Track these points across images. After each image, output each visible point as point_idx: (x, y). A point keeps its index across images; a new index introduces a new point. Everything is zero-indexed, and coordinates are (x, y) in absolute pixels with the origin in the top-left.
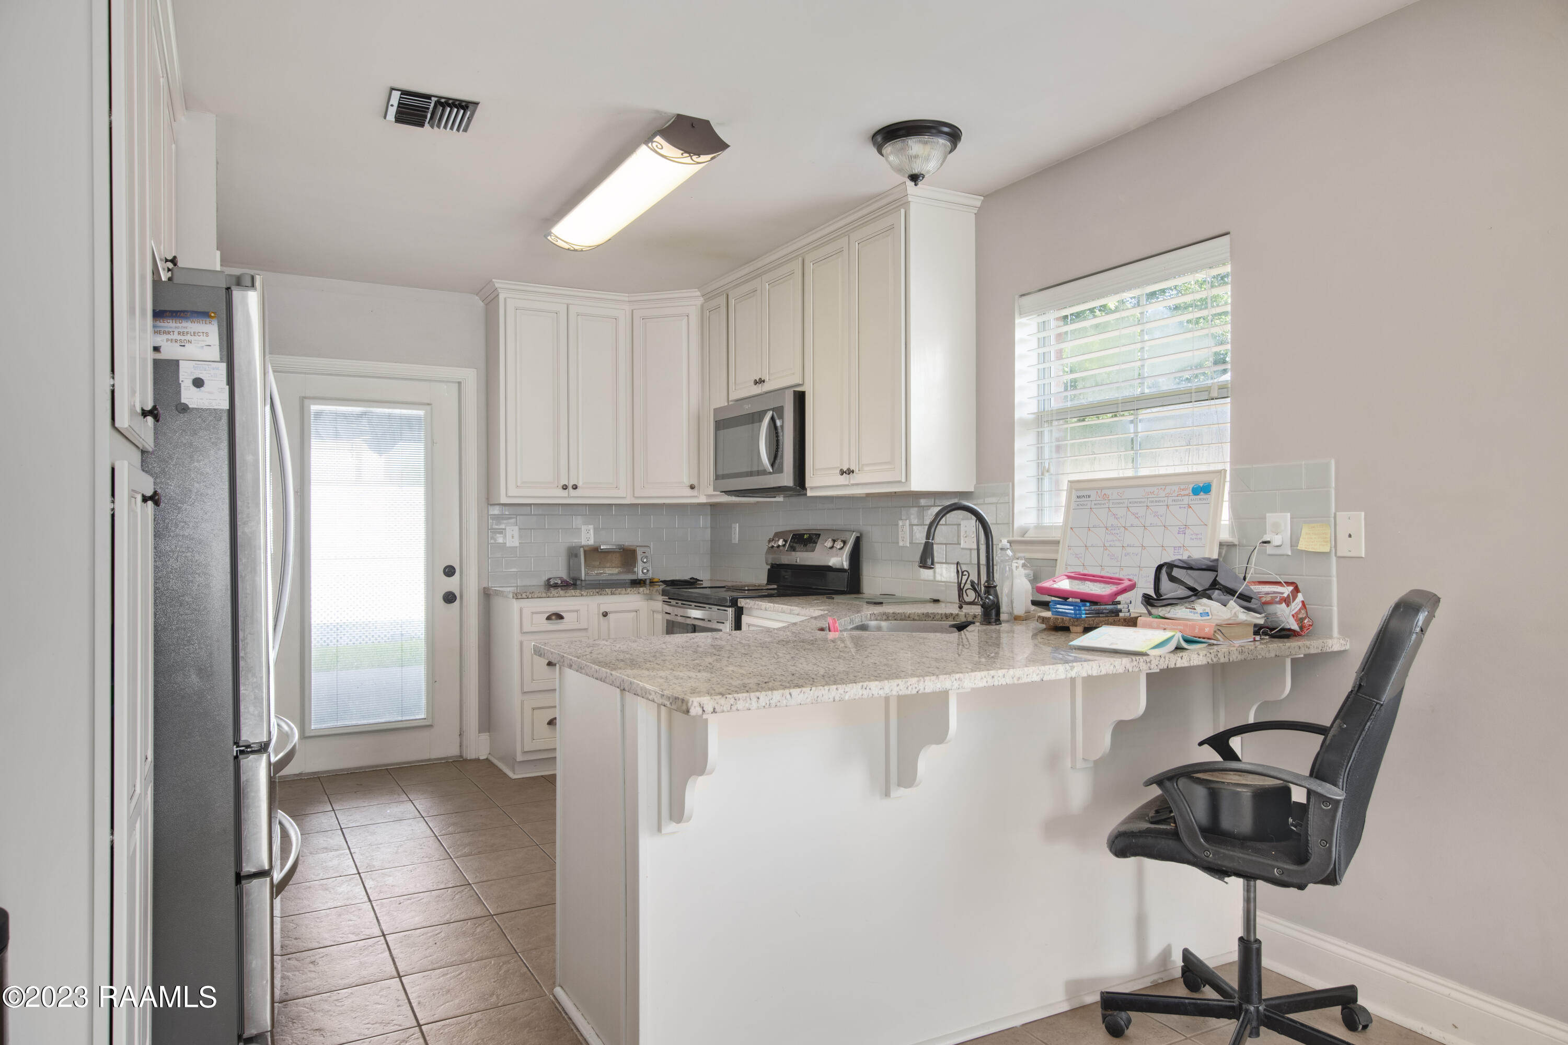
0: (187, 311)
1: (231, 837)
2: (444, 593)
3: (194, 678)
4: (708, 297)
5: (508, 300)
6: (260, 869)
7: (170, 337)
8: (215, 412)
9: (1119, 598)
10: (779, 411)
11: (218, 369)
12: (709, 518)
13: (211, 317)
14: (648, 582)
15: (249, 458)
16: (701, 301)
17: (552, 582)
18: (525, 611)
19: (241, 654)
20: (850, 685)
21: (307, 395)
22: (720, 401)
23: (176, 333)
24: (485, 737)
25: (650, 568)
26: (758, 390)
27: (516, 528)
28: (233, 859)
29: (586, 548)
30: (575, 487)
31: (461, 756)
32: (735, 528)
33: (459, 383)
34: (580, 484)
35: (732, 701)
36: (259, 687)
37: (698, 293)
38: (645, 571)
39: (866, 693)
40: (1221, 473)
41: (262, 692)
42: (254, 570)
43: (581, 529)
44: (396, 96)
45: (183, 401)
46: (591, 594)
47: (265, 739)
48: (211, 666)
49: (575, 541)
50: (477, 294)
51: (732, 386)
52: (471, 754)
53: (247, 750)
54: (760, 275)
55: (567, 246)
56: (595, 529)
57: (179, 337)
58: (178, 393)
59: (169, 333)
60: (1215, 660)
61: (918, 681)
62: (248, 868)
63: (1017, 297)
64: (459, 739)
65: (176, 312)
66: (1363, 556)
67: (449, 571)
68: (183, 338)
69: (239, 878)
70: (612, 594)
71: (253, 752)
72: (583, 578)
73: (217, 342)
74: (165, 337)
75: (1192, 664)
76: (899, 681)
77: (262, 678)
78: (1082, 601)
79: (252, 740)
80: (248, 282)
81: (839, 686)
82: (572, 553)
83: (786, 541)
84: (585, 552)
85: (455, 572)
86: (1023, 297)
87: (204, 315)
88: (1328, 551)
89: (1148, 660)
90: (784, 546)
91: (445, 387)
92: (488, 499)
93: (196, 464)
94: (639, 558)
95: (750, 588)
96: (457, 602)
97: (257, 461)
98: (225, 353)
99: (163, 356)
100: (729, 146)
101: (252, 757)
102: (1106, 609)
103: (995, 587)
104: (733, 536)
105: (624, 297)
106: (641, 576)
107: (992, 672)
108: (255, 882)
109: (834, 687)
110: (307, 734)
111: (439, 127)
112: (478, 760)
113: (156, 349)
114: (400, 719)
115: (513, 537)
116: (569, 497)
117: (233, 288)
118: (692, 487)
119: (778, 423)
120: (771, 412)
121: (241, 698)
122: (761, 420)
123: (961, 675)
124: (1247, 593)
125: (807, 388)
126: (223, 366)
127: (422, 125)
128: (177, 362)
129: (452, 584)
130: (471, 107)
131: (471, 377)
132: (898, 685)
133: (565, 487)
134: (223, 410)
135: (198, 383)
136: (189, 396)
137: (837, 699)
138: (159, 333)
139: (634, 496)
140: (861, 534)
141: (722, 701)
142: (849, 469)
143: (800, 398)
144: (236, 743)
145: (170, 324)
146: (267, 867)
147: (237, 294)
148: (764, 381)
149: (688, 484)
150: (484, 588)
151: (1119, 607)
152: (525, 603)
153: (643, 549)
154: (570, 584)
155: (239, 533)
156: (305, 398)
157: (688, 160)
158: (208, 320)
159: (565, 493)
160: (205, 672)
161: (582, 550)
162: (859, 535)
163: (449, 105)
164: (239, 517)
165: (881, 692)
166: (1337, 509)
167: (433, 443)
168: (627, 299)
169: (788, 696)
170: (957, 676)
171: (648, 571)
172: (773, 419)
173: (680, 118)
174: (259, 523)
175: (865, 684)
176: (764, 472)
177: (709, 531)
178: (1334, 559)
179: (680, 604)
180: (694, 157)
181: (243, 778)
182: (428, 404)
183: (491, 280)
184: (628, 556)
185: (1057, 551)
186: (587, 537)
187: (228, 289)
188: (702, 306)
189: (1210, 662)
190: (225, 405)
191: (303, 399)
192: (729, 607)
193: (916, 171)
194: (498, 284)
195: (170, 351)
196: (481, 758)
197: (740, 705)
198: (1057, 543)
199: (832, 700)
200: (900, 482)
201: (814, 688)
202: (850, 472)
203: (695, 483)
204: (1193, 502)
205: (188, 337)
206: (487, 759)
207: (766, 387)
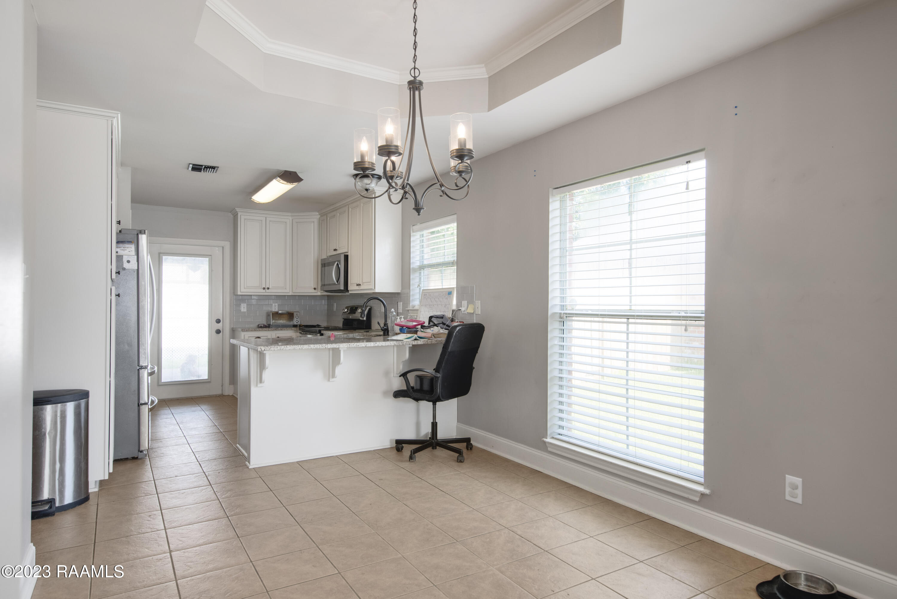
0: (125, 241)
1: (137, 392)
2: (215, 330)
3: (126, 347)
4: (322, 215)
5: (242, 216)
6: (145, 402)
7: (121, 249)
8: (133, 270)
9: (417, 327)
10: (339, 261)
11: (134, 257)
12: (326, 301)
13: (132, 243)
14: (298, 326)
15: (143, 283)
16: (319, 216)
17: (260, 326)
18: (246, 336)
19: (140, 340)
20: (304, 345)
21: (161, 252)
22: (324, 257)
23: (122, 248)
24: (232, 386)
25: (299, 321)
26: (335, 253)
27: (245, 305)
28: (137, 399)
29: (273, 312)
30: (268, 289)
31: (222, 394)
32: (335, 305)
33: (223, 247)
34: (270, 287)
35: (270, 348)
36: (145, 349)
37: (318, 214)
38: (297, 321)
39: (309, 347)
40: (453, 288)
41: (146, 351)
42: (144, 316)
43: (272, 305)
44: (191, 166)
45: (124, 267)
46: (273, 330)
47: (147, 365)
48: (131, 343)
49: (269, 309)
50: (230, 212)
51: (328, 251)
52: (226, 393)
53: (142, 368)
54: (336, 210)
55: (258, 203)
56: (278, 305)
57: (123, 249)
58: (123, 265)
59: (120, 247)
60: (426, 343)
61: (326, 345)
62: (142, 402)
63: (411, 226)
64: (221, 388)
65: (122, 241)
66: (480, 314)
67: (218, 321)
68: (124, 249)
69: (139, 406)
70: (281, 330)
71: (143, 368)
72: (271, 324)
73: (134, 250)
74: (119, 249)
75: (418, 344)
76: (320, 345)
77: (146, 347)
78: (406, 328)
79: (143, 365)
80: (143, 232)
81: (301, 345)
82: (268, 315)
83: (348, 310)
84: (272, 314)
85: (220, 322)
86: (414, 226)
87: (130, 242)
88: (473, 312)
89: (402, 342)
90: (347, 312)
91: (217, 248)
92: (234, 293)
93: (128, 285)
94: (295, 316)
95: (332, 327)
96: (221, 334)
97: (145, 284)
98: (136, 253)
99: (119, 254)
100: (303, 180)
101: (143, 370)
102: (413, 330)
103: (387, 324)
104: (334, 308)
105: (290, 214)
106: (295, 323)
107: (349, 344)
108: (144, 406)
109: (300, 345)
110: (160, 384)
111: (206, 172)
112: (229, 395)
113: (117, 252)
114: (198, 379)
115: (244, 308)
116: (266, 292)
117: (139, 234)
118: (315, 289)
119: (340, 266)
120: (337, 262)
121: (140, 353)
122: (333, 265)
123: (339, 344)
124: (449, 325)
125: (349, 254)
126: (136, 257)
127: (201, 172)
128: (122, 256)
129: (219, 326)
130: (216, 168)
131: (227, 245)
132: (319, 346)
133: (264, 289)
134: (135, 269)
135: (128, 262)
136: (126, 265)
137: (301, 348)
138: (117, 248)
139: (293, 292)
140: (371, 307)
141: (267, 348)
142: (359, 284)
143: (346, 257)
144: (138, 366)
145: (121, 245)
146: (147, 402)
147: (140, 236)
148: (337, 250)
149: (313, 287)
150: (232, 328)
151: (418, 329)
152: (245, 333)
153: (297, 313)
154: (267, 327)
155: (140, 305)
156: (161, 253)
157: (290, 184)
158: (131, 243)
159: (264, 291)
160: (130, 345)
161: (271, 313)
162: (370, 308)
163: (209, 168)
164: (140, 300)
165: (314, 347)
166: (475, 300)
167: (212, 270)
168: (290, 215)
169: (286, 347)
170: (338, 344)
171: (298, 321)
172: (338, 264)
173: (286, 171)
174: (145, 302)
175: (309, 345)
176: (335, 284)
177: (326, 306)
178: (475, 315)
179: (304, 333)
180: (291, 184)
181: (140, 375)
182: (210, 255)
183: (235, 209)
184: (290, 315)
185: (417, 313)
186: (275, 308)
187: (137, 234)
188: (319, 218)
189: (425, 343)
190: (136, 268)
191: (160, 254)
192: (318, 333)
193: (368, 188)
194: (238, 210)
195: (121, 252)
196: (230, 395)
197: (272, 349)
198: (418, 310)
199: (299, 349)
200: (372, 289)
201: (294, 346)
202: (359, 285)
203: (316, 287)
204: (448, 297)
205: (126, 249)
206: (233, 395)
207: (338, 252)
